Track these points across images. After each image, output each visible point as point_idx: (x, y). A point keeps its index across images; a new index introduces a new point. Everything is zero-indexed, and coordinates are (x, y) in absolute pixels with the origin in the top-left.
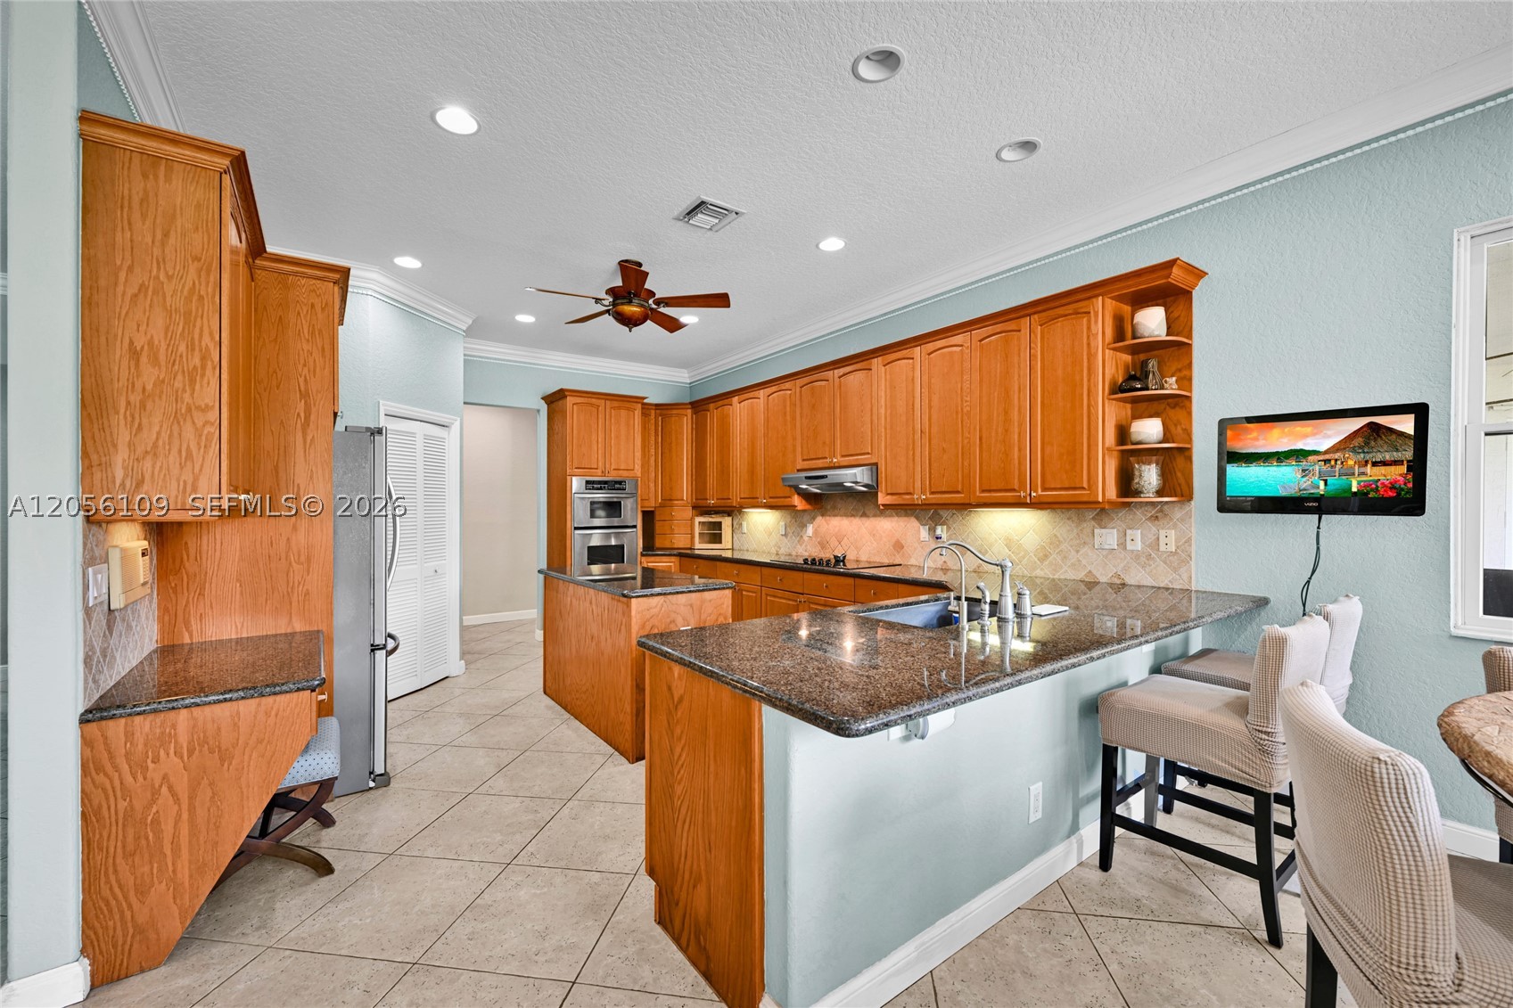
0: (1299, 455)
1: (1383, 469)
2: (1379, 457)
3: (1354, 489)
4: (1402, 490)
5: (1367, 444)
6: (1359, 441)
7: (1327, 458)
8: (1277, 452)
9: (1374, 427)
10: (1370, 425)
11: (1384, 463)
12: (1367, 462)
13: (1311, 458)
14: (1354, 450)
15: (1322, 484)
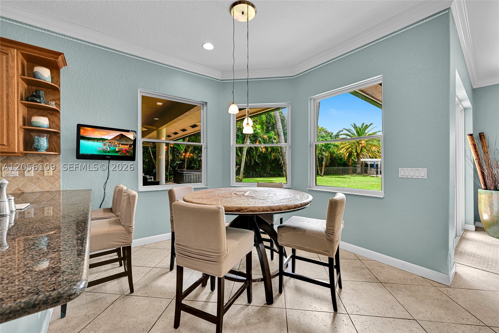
0: (103, 140)
1: (124, 146)
2: (123, 143)
3: (117, 150)
4: (128, 151)
5: (120, 139)
6: (118, 138)
7: (110, 141)
8: (97, 138)
9: (122, 135)
10: (121, 134)
11: (124, 144)
12: (120, 144)
13: (106, 141)
14: (117, 140)
15: (109, 148)
